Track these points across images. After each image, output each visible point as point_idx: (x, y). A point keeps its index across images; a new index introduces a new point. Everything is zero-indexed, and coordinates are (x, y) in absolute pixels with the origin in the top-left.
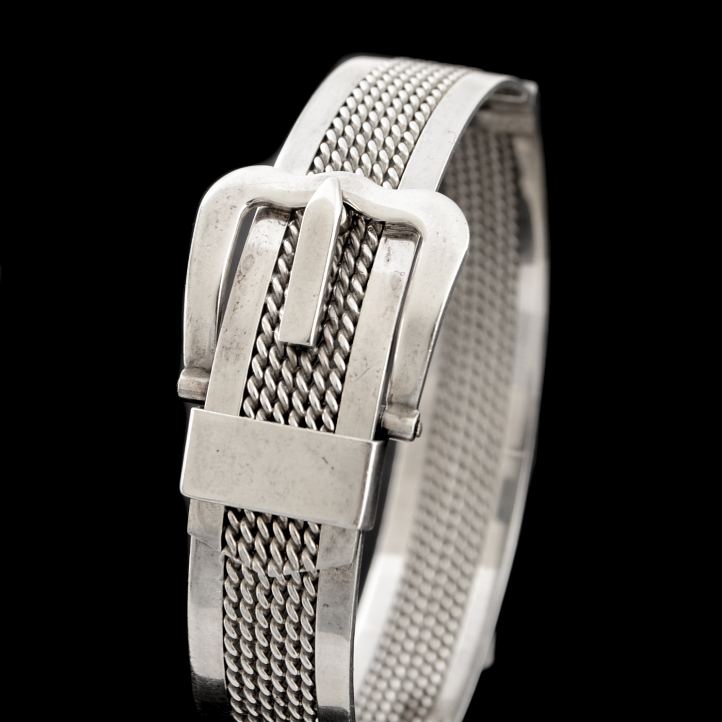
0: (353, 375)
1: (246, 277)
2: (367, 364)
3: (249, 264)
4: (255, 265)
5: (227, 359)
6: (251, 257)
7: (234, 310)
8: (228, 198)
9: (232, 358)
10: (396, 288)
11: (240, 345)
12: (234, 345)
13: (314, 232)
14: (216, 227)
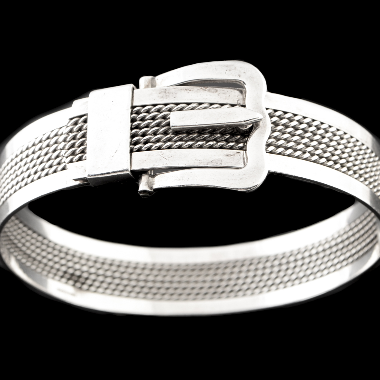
0: (162, 153)
1: (205, 91)
2: (169, 158)
3: (212, 91)
4: (212, 94)
5: (160, 93)
6: (216, 91)
7: (186, 90)
8: (244, 72)
9: (161, 95)
10: (212, 162)
11: (168, 97)
12: (168, 94)
13: (229, 114)
14: (227, 70)
